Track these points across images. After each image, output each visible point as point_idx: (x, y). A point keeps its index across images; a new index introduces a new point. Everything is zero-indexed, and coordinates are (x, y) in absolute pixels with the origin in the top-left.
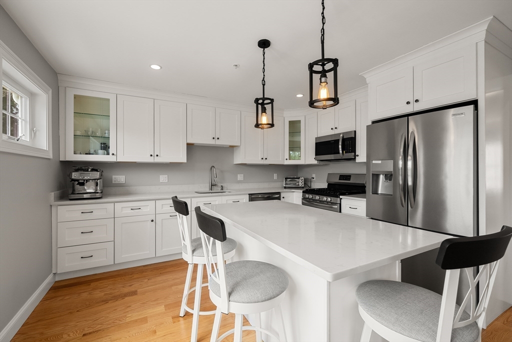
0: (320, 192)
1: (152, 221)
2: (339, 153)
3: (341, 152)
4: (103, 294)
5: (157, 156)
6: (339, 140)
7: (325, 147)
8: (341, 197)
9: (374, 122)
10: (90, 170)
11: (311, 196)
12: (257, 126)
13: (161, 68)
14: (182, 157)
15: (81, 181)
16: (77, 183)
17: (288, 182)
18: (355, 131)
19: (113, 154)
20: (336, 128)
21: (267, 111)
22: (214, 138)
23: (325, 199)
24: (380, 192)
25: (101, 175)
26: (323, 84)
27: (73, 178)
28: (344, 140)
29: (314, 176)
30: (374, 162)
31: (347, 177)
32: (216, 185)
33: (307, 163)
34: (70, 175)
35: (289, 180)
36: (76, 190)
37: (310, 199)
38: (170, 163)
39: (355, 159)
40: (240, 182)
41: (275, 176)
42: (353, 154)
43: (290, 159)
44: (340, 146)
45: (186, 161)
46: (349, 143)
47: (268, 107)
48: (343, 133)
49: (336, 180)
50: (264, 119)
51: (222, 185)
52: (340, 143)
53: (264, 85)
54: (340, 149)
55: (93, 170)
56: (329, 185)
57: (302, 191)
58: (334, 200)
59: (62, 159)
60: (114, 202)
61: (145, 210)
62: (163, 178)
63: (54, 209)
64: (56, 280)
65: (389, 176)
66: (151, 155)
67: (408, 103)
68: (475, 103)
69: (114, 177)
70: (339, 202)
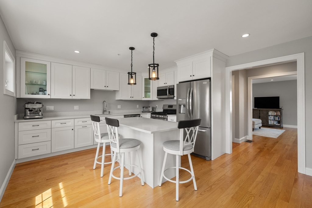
0: (159, 113)
1: (73, 130)
2: (167, 95)
3: (168, 95)
4: (49, 166)
5: (74, 95)
6: (167, 89)
7: (161, 92)
8: (167, 115)
9: (180, 83)
10: (35, 103)
11: (154, 116)
12: (129, 84)
13: (80, 52)
14: (88, 96)
15: (31, 109)
16: (28, 110)
17: (144, 109)
18: (174, 85)
19: (49, 95)
20: (166, 83)
21: (133, 78)
22: (105, 86)
23: (161, 116)
24: (181, 112)
25: (43, 106)
26: (154, 72)
27: (26, 107)
28: (169, 89)
29: (157, 106)
30: (179, 100)
31: (171, 106)
32: (106, 111)
33: (153, 99)
34: (24, 106)
35: (145, 108)
36: (27, 114)
37: (154, 117)
38: (81, 99)
39: (174, 98)
40: (119, 109)
41: (138, 106)
42: (173, 96)
43: (145, 98)
44: (168, 92)
45: (90, 98)
46: (171, 91)
47: (134, 76)
48: (169, 86)
49: (167, 108)
50: (132, 81)
51: (109, 111)
52: (168, 90)
53: (132, 66)
54: (168, 93)
55: (37, 103)
56: (164, 110)
57: (150, 113)
58: (164, 117)
59: (18, 97)
60: (51, 120)
61: (68, 124)
62: (76, 107)
63: (16, 124)
64: (17, 163)
65: (184, 106)
66: (71, 95)
67: (191, 76)
68: (210, 78)
69: (47, 107)
70: (166, 118)
